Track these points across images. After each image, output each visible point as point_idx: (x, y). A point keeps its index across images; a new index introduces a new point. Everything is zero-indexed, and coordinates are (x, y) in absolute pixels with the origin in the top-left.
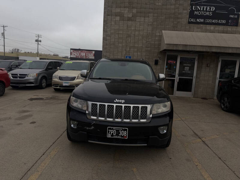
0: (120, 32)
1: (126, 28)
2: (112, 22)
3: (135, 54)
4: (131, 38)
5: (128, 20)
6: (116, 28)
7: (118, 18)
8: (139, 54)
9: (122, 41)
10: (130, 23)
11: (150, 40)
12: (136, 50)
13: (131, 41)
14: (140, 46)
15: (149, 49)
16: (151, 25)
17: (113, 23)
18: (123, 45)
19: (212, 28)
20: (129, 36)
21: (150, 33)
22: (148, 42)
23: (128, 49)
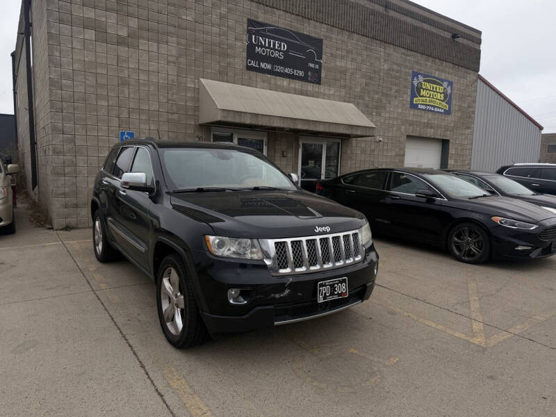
0: (99, 71)
1: (115, 63)
2: (74, 43)
3: (142, 126)
4: (131, 87)
5: (118, 44)
6: (87, 59)
7: (90, 35)
8: (152, 127)
9: (106, 94)
10: (123, 50)
11: (175, 96)
12: (144, 117)
13: (132, 96)
14: (153, 108)
15: (175, 116)
16: (174, 62)
17: (77, 45)
18: (110, 103)
19: (285, 82)
20: (124, 83)
21: (173, 81)
22: (170, 100)
23: (125, 115)
